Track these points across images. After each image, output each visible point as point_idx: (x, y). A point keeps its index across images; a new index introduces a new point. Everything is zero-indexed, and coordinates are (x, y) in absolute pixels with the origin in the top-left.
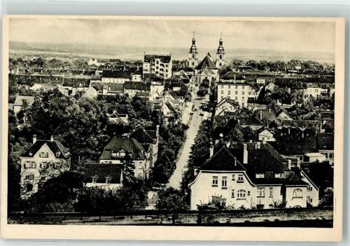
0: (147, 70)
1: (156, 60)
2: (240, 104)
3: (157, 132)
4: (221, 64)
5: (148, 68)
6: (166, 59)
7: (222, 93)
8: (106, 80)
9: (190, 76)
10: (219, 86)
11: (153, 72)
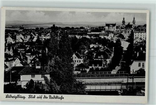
0: (107, 29)
1: (110, 25)
2: (143, 39)
3: (113, 50)
4: (134, 26)
5: (108, 28)
6: (114, 25)
7: (136, 36)
8: (93, 33)
9: (123, 31)
10: (135, 34)
11: (109, 30)
